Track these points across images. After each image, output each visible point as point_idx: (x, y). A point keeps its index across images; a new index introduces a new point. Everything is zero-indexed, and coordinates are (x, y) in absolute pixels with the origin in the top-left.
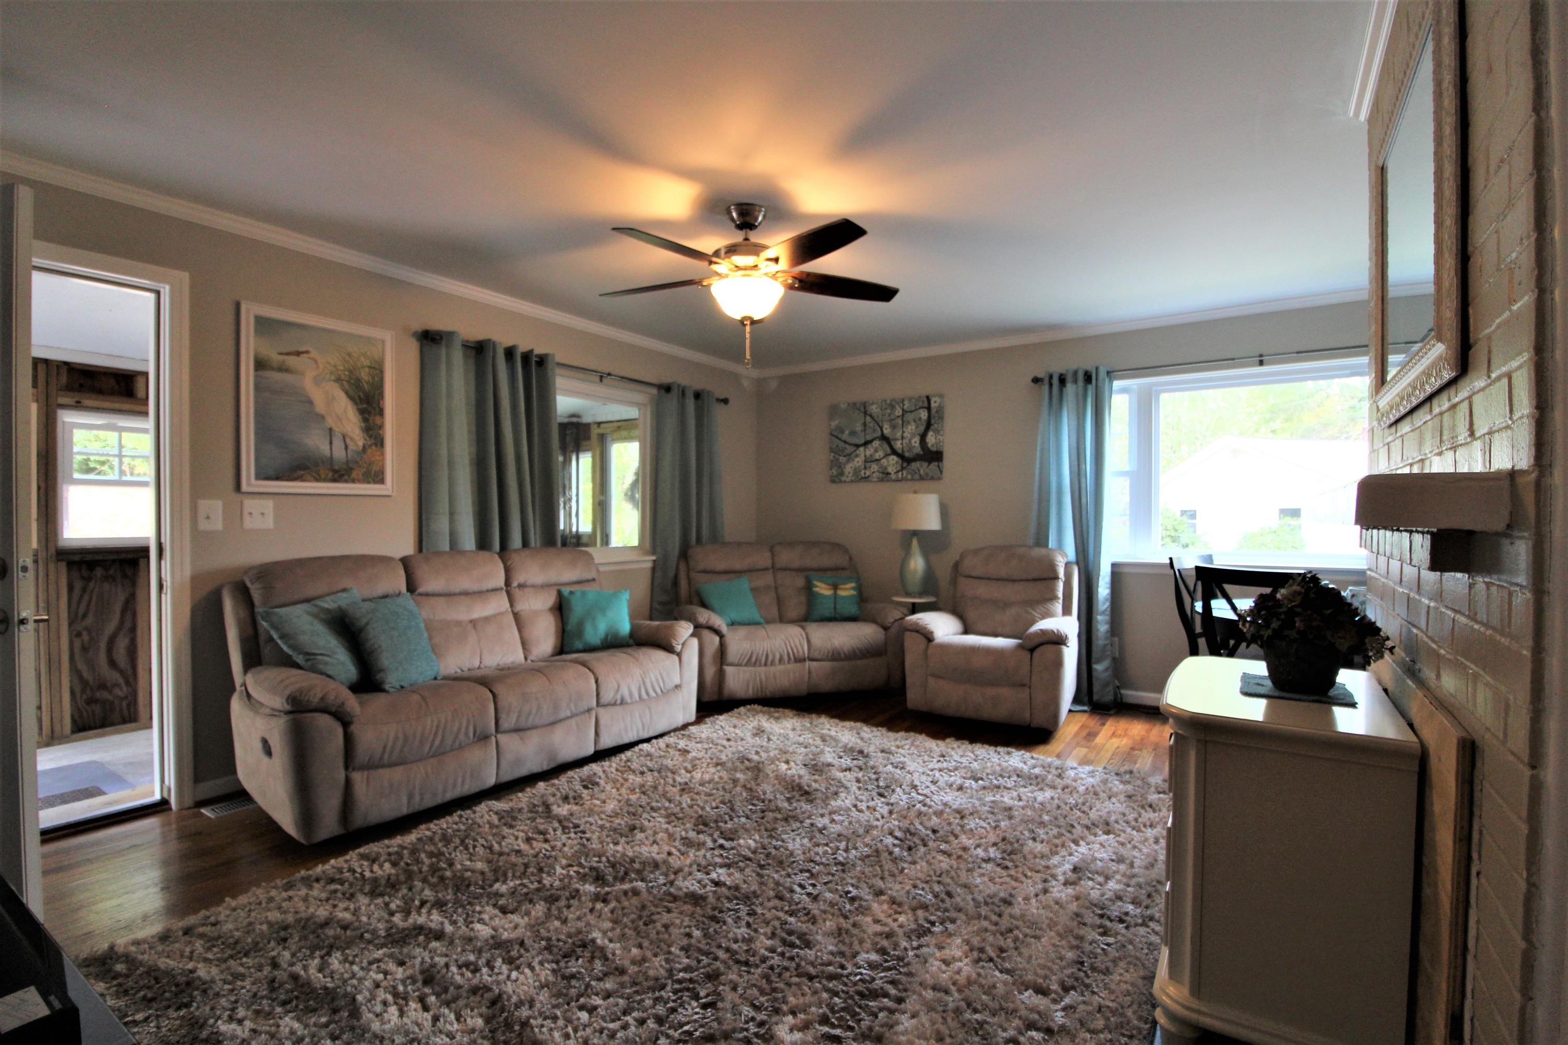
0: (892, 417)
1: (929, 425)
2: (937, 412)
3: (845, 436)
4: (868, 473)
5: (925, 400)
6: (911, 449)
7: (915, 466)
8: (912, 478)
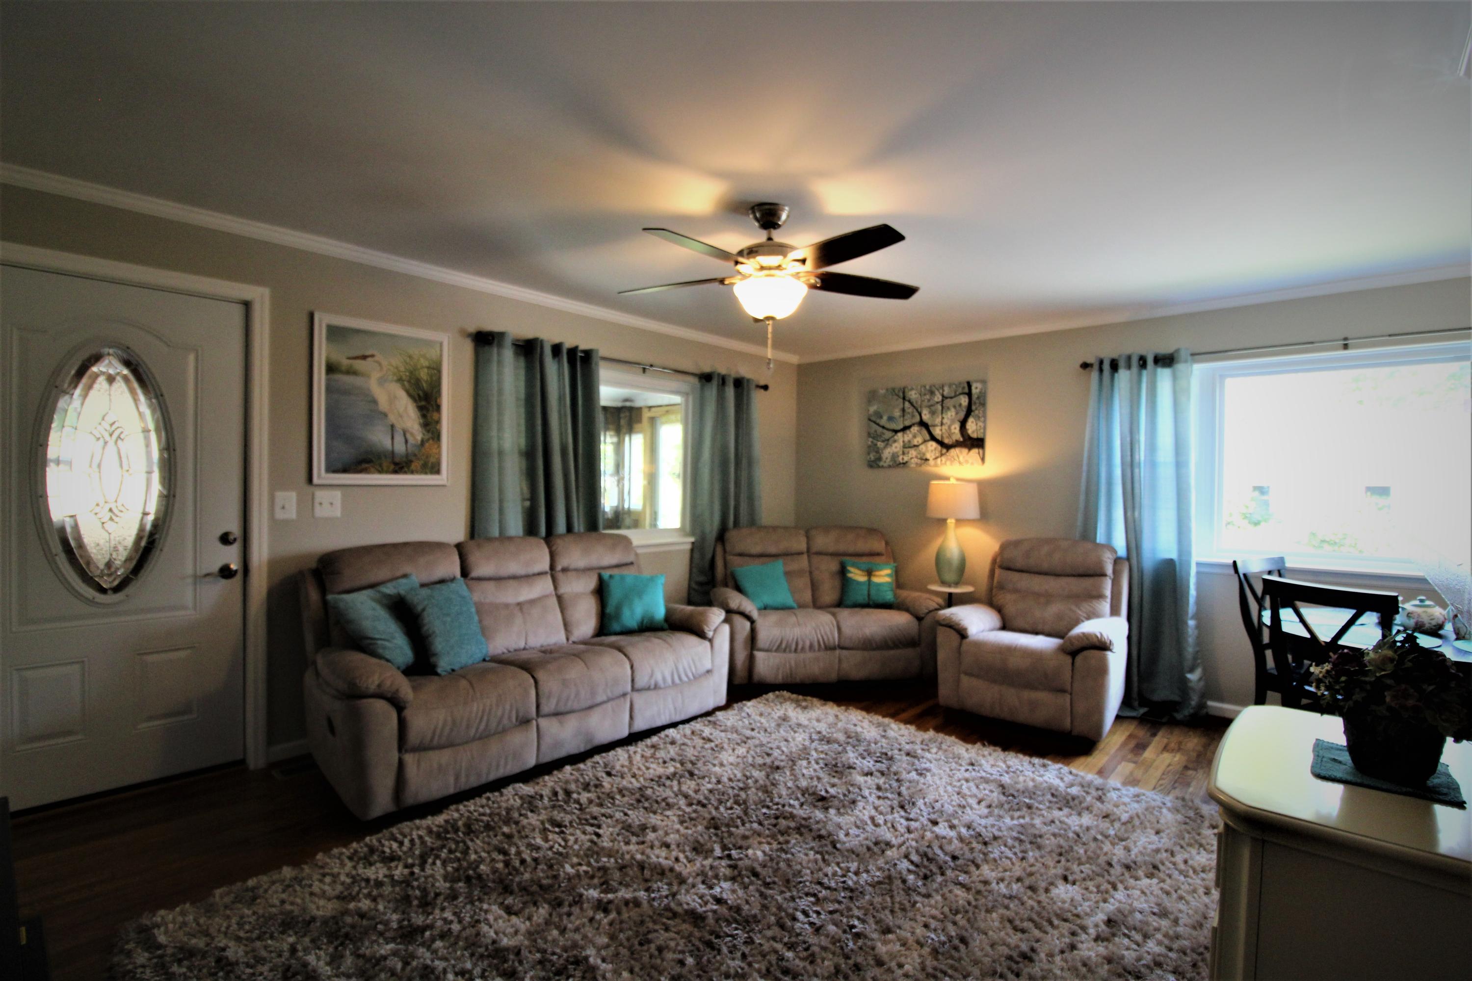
0: (931, 402)
1: (969, 412)
2: (978, 398)
3: (884, 421)
4: (906, 459)
5: (966, 385)
6: (950, 435)
7: (954, 452)
8: (951, 464)
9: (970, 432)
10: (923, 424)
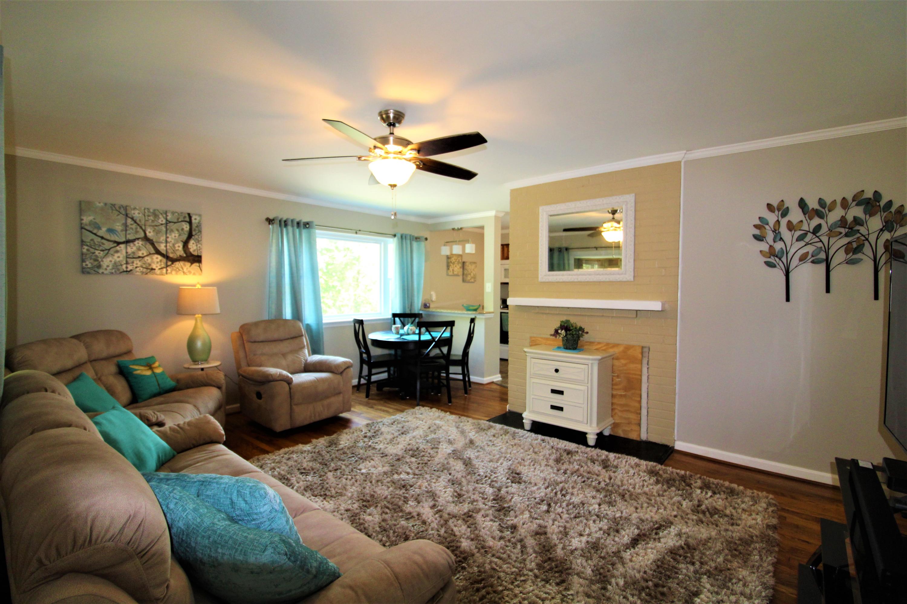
0: (155, 223)
1: (190, 236)
2: (197, 227)
3: (102, 232)
4: (130, 268)
5: (187, 216)
6: (174, 252)
7: (178, 264)
8: (177, 273)
9: (191, 250)
10: (146, 239)
